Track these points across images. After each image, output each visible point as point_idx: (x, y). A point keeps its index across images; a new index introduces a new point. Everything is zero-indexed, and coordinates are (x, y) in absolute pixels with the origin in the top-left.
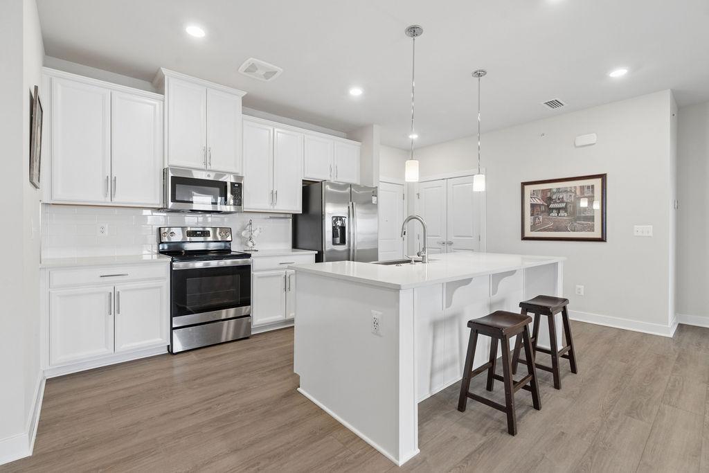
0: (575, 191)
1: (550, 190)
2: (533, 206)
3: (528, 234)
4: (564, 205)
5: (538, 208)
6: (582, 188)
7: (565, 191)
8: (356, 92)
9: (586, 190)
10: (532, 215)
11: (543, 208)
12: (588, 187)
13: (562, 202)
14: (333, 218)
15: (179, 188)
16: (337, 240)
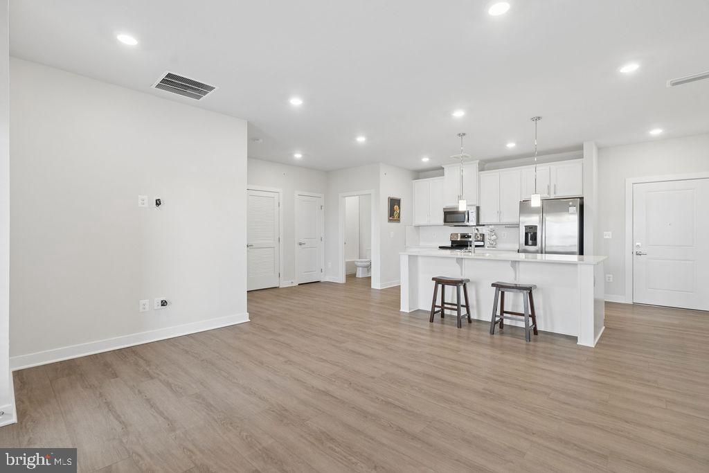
8: (511, 145)
14: (525, 226)
15: (448, 216)
16: (530, 242)
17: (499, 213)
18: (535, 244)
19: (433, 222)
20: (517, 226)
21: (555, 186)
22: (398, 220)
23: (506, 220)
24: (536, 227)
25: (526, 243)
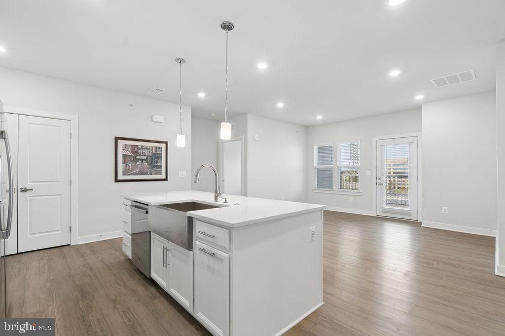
0: (152, 149)
1: (137, 146)
2: (124, 156)
3: (121, 177)
4: (145, 157)
5: (128, 158)
6: (156, 147)
7: (147, 148)
9: (158, 149)
10: (124, 163)
11: (132, 158)
13: (145, 155)
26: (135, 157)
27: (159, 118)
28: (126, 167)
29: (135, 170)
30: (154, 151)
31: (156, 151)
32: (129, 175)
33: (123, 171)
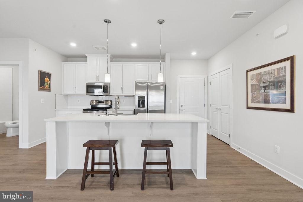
0: (274, 73)
1: (260, 73)
2: (252, 85)
3: (250, 105)
5: (255, 87)
6: (278, 69)
7: (269, 73)
8: (134, 45)
9: (281, 71)
10: (252, 92)
11: (257, 87)
12: (282, 68)
13: (267, 81)
14: (139, 96)
15: (89, 89)
16: (141, 105)
17: (122, 88)
18: (144, 106)
19: (78, 92)
20: (134, 96)
21: (151, 75)
22: (49, 89)
23: (126, 92)
24: (144, 97)
25: (139, 106)
26: (260, 85)
27: (283, 29)
28: (253, 95)
29: (259, 98)
30: (276, 74)
31: (278, 73)
32: (255, 103)
33: (251, 99)
